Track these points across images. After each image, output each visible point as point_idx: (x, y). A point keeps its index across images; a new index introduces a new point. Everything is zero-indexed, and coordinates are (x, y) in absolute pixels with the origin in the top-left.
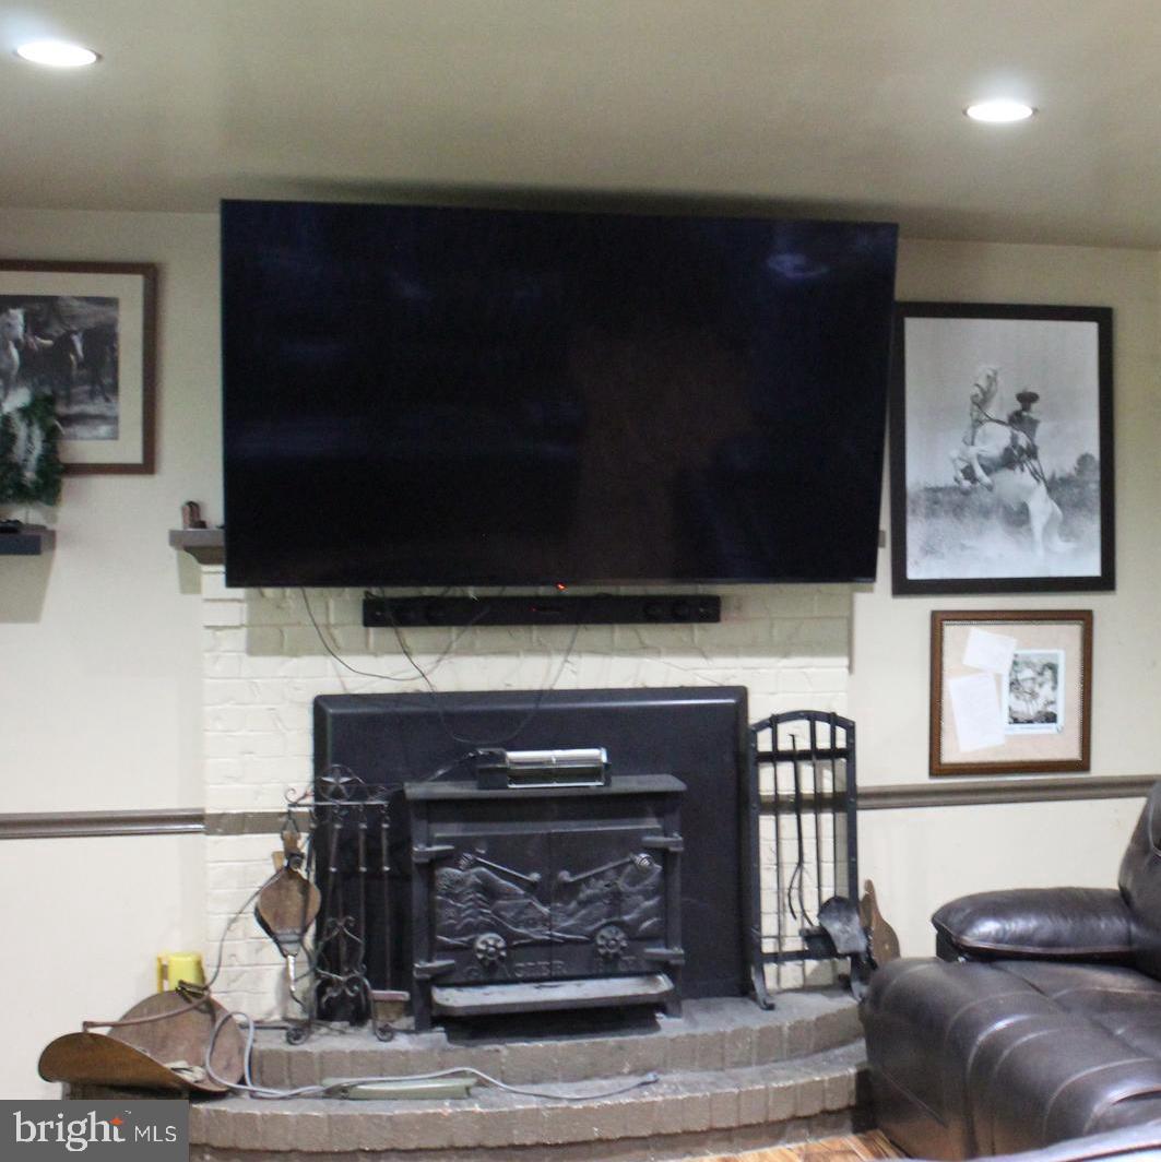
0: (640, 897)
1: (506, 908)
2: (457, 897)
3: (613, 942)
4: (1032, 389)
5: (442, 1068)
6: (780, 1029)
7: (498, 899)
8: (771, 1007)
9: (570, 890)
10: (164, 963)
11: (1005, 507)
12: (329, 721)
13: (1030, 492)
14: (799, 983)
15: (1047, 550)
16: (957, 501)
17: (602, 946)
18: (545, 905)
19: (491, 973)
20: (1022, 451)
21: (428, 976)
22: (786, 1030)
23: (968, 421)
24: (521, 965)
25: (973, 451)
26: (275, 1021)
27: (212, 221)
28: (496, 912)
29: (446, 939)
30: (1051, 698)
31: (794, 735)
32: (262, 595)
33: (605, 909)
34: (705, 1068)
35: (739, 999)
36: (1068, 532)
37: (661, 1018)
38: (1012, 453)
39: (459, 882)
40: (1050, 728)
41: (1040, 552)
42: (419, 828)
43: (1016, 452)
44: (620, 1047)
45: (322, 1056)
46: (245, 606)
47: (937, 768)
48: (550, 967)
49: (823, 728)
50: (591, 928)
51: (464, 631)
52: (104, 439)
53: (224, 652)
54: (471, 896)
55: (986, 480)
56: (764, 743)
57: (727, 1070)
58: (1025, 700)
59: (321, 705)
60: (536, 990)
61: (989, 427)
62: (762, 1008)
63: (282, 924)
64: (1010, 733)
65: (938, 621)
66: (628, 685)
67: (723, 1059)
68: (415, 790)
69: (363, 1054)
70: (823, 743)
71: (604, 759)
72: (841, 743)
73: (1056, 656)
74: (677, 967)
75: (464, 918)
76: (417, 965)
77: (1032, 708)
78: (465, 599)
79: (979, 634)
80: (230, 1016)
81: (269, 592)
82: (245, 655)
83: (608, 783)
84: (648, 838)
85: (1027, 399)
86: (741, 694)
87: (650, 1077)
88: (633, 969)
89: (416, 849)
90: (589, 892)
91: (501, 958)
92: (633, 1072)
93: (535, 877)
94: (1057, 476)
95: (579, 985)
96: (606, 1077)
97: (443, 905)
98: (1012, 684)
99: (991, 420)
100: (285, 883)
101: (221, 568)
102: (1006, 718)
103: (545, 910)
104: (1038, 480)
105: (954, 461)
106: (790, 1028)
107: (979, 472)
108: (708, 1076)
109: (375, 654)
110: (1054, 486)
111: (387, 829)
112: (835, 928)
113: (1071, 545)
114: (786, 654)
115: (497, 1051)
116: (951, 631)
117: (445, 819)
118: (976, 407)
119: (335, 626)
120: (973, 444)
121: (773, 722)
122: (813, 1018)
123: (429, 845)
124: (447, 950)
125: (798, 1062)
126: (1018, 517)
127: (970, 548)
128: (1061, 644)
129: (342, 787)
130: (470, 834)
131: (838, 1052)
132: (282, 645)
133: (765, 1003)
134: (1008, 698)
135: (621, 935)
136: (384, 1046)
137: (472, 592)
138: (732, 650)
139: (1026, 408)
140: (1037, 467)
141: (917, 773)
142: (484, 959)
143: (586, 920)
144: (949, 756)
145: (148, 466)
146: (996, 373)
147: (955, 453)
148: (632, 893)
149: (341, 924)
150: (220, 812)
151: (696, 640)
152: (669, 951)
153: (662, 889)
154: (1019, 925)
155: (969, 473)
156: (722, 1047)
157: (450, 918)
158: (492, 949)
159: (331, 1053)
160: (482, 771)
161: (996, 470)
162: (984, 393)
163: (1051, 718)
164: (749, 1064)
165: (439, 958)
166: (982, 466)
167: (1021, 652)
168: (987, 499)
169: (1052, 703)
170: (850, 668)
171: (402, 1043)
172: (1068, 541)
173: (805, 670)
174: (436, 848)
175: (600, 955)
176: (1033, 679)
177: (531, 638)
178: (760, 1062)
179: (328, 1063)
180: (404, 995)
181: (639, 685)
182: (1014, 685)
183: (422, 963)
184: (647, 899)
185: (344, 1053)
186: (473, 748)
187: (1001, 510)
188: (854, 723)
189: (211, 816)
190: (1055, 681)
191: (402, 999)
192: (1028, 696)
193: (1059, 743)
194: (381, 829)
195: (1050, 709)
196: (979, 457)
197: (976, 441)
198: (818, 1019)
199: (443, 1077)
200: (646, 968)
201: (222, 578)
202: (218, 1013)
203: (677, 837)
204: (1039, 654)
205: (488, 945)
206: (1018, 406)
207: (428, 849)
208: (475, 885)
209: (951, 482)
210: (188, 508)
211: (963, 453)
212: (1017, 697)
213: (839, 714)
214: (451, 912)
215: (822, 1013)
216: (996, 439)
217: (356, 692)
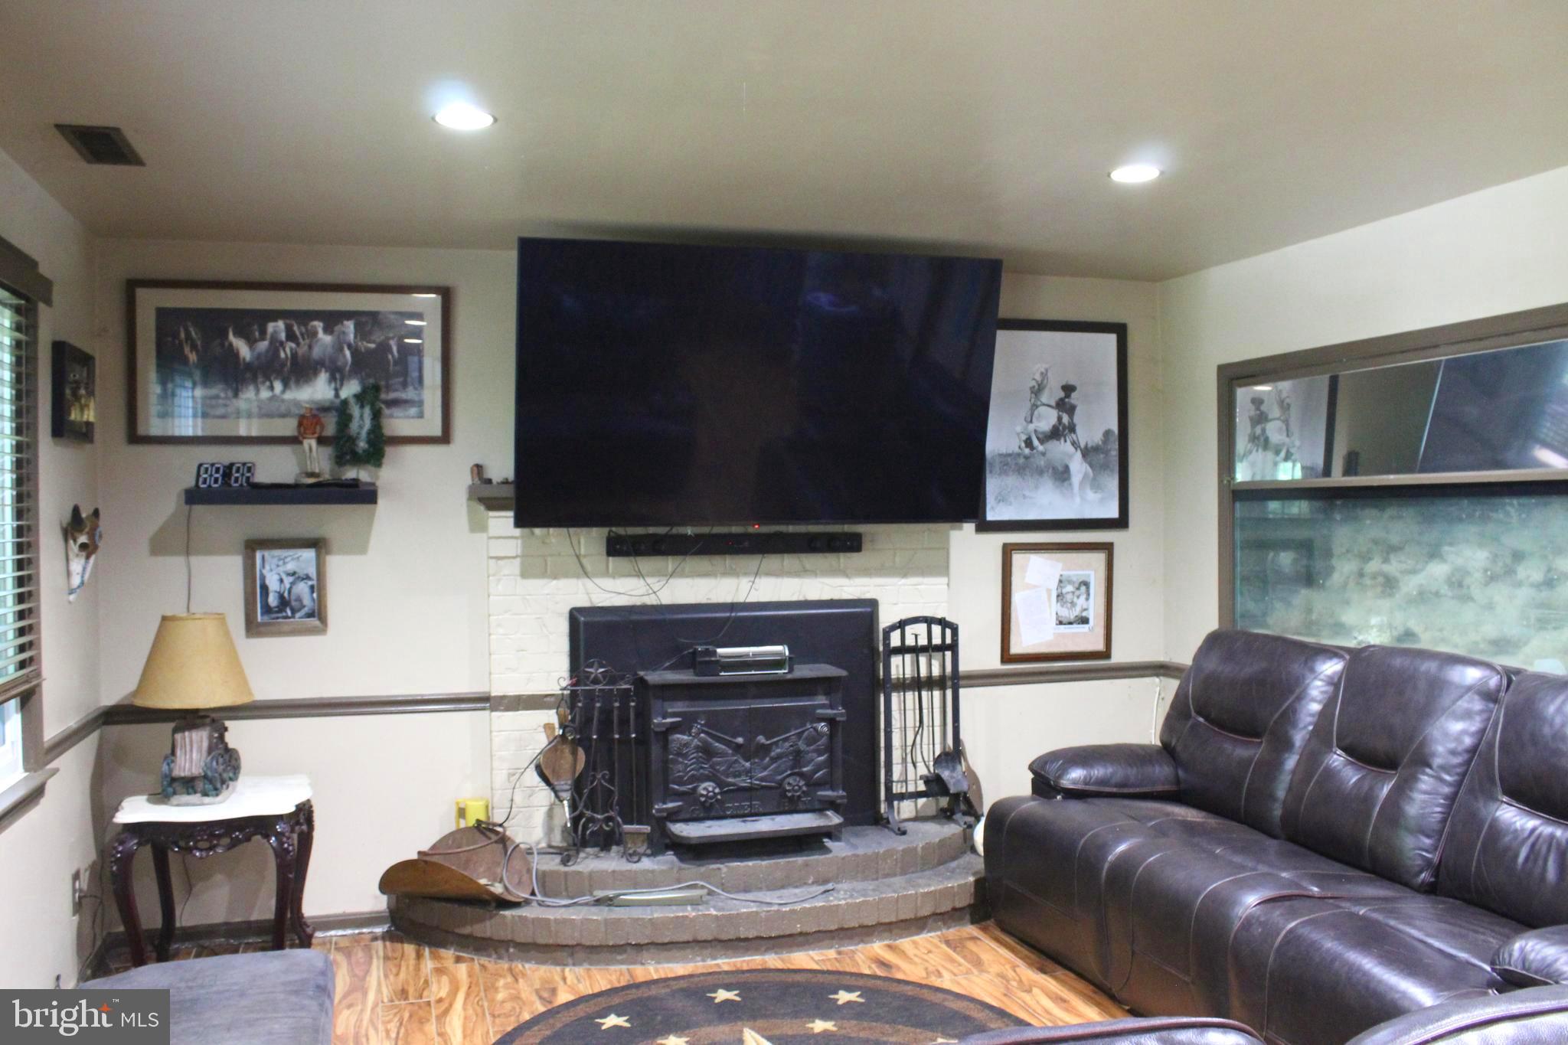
0: (815, 755)
1: (718, 764)
2: (685, 756)
3: (796, 788)
4: (1072, 382)
5: (680, 883)
6: (915, 849)
7: (714, 757)
8: (904, 833)
9: (765, 750)
10: (462, 806)
11: (1054, 468)
12: (582, 626)
13: (1071, 457)
14: (913, 814)
15: (1083, 499)
16: (1022, 464)
17: (789, 791)
18: (747, 761)
19: (709, 811)
20: (1064, 428)
21: (665, 814)
22: (919, 849)
23: (1029, 405)
24: (730, 805)
25: (1031, 427)
26: (543, 848)
27: (512, 256)
28: (712, 767)
29: (676, 787)
30: (1085, 607)
31: (917, 634)
32: (533, 533)
33: (791, 763)
34: (865, 879)
35: (874, 827)
36: (1096, 485)
37: (827, 842)
38: (1058, 429)
39: (686, 745)
40: (1084, 628)
41: (1078, 500)
42: (656, 705)
43: (1061, 428)
44: (806, 865)
45: (591, 874)
46: (519, 541)
47: (1006, 657)
48: (750, 806)
49: (936, 630)
50: (779, 777)
51: (684, 559)
52: (413, 417)
53: (504, 575)
54: (695, 755)
55: (1041, 448)
56: (895, 640)
57: (880, 880)
58: (1067, 607)
59: (575, 615)
60: (743, 824)
61: (1042, 409)
62: (897, 834)
63: (559, 778)
64: (1057, 631)
65: (1008, 551)
66: (795, 598)
67: (877, 872)
68: (653, 677)
69: (621, 873)
70: (937, 640)
71: (787, 653)
72: (948, 641)
73: (1089, 576)
74: (839, 805)
75: (690, 771)
76: (656, 807)
77: (1072, 614)
78: (685, 537)
79: (1036, 560)
80: (518, 846)
81: (538, 531)
82: (519, 578)
83: (791, 670)
84: (819, 711)
85: (1068, 389)
86: (873, 604)
87: (830, 886)
88: (809, 807)
89: (655, 721)
90: (779, 750)
91: (717, 800)
92: (816, 882)
93: (740, 740)
94: (1089, 446)
95: (773, 819)
96: (796, 887)
97: (675, 762)
98: (1058, 596)
99: (1044, 405)
100: (559, 747)
101: (511, 514)
102: (1054, 620)
103: (748, 764)
104: (1076, 449)
105: (1018, 434)
106: (923, 848)
107: (1036, 442)
108: (870, 885)
109: (614, 578)
110: (1087, 453)
111: (634, 707)
112: (945, 774)
113: (1098, 496)
114: (905, 575)
115: (719, 869)
116: (1017, 558)
117: (675, 699)
118: (1033, 395)
119: (585, 556)
120: (1031, 422)
121: (902, 625)
122: (937, 840)
123: (664, 718)
124: (679, 795)
125: (927, 873)
126: (1062, 475)
127: (1031, 498)
128: (1091, 566)
129: (600, 676)
130: (692, 709)
131: (954, 864)
132: (546, 571)
133: (899, 829)
134: (1055, 607)
135: (802, 783)
136: (635, 867)
137: (689, 531)
138: (866, 572)
139: (1068, 396)
140: (1075, 438)
141: (992, 661)
142: (705, 802)
143: (778, 772)
144: (1015, 649)
145: (445, 438)
146: (1047, 370)
147: (1019, 429)
148: (808, 752)
149: (599, 776)
150: (502, 694)
151: (842, 565)
152: (835, 794)
153: (830, 749)
154: (1098, 772)
155: (1029, 443)
156: (877, 863)
157: (679, 772)
158: (711, 794)
159: (598, 872)
160: (701, 663)
161: (1048, 441)
162: (1039, 385)
163: (1084, 621)
164: (895, 875)
165: (672, 801)
166: (1038, 438)
167: (1065, 573)
168: (1042, 462)
169: (1085, 610)
170: (948, 585)
171: (646, 864)
172: (1096, 492)
173: (919, 587)
174: (669, 720)
175: (787, 796)
176: (1073, 593)
177: (725, 564)
178: (904, 872)
179: (594, 880)
180: (647, 829)
181: (801, 598)
182: (1060, 596)
183: (660, 804)
184: (819, 756)
185: (607, 872)
186: (690, 646)
187: (1050, 471)
188: (957, 625)
189: (495, 697)
190: (1088, 595)
191: (646, 831)
192: (1069, 605)
193: (1089, 639)
194: (630, 707)
195: (1084, 614)
196: (1035, 431)
197: (1034, 420)
198: (940, 841)
199: (680, 889)
200: (817, 806)
201: (512, 521)
202: (508, 843)
203: (841, 710)
204: (1078, 574)
205: (709, 792)
206: (1062, 394)
207: (664, 721)
208: (697, 748)
209: (1017, 450)
210: (475, 469)
211: (1026, 428)
212: (1062, 606)
213: (947, 619)
214: (680, 767)
215: (942, 836)
216: (1047, 419)
217: (600, 605)
